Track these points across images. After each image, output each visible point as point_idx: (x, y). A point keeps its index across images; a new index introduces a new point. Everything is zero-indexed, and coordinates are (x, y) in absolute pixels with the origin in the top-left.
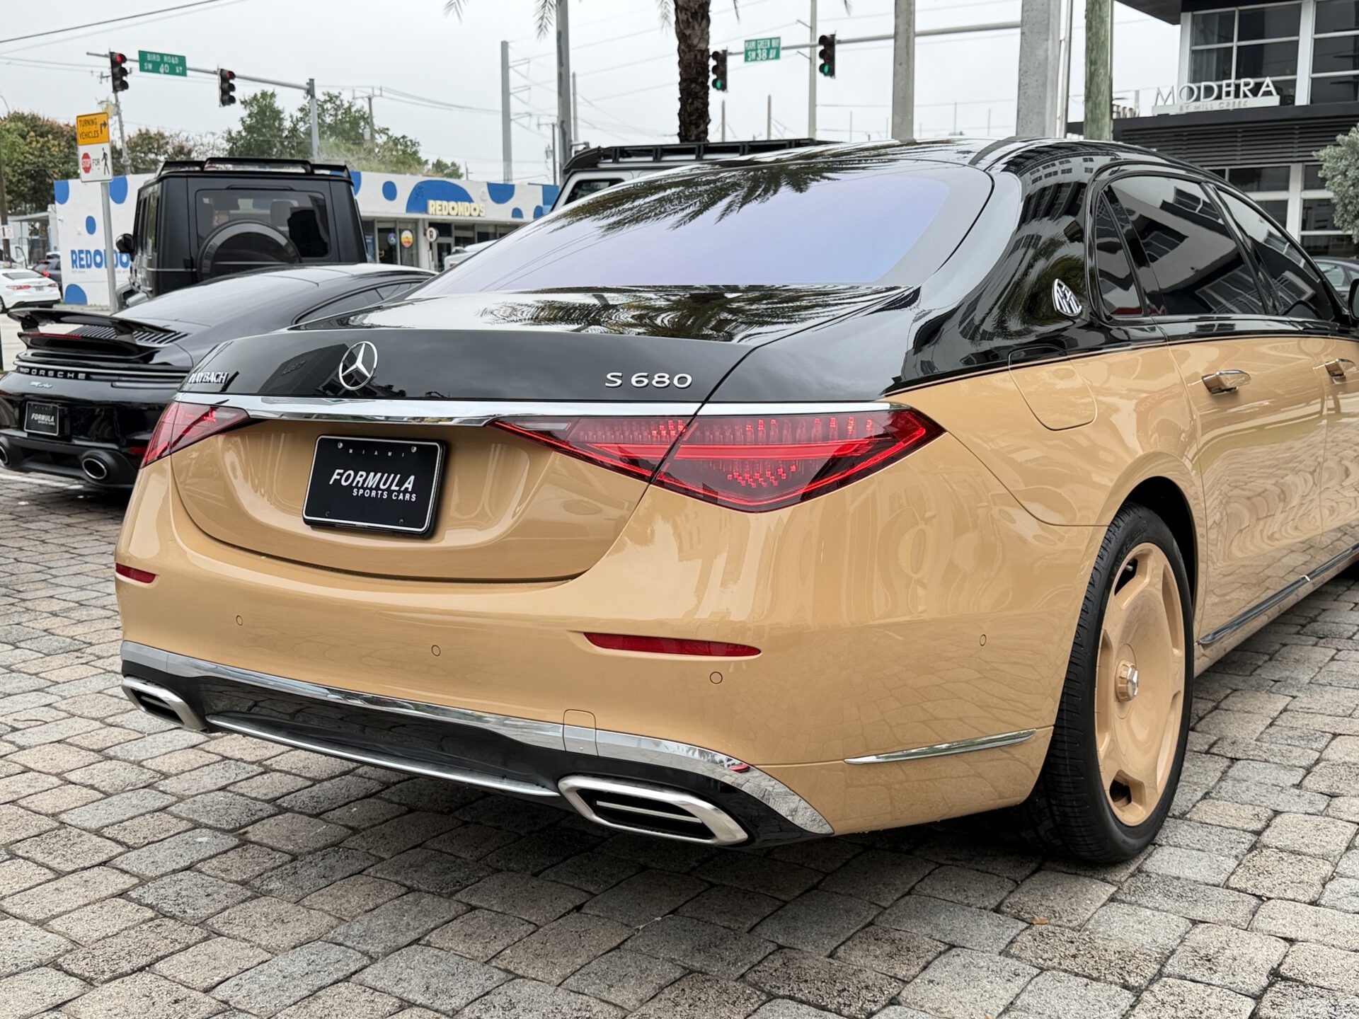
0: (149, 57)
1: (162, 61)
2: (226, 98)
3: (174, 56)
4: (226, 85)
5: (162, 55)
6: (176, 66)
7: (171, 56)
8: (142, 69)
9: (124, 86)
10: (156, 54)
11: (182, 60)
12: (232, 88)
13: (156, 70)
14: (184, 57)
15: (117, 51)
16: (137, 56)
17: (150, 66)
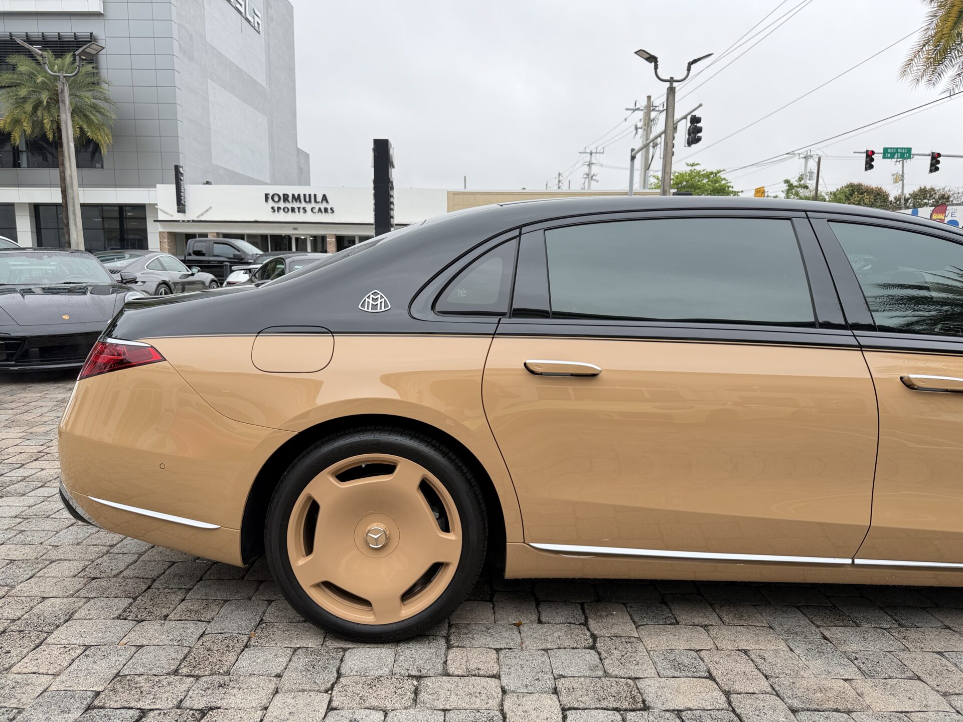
0: (889, 150)
1: (897, 152)
2: (933, 168)
3: (905, 148)
4: (934, 161)
5: (897, 149)
6: (905, 154)
7: (903, 148)
8: (884, 157)
9: (871, 167)
10: (894, 148)
11: (909, 150)
12: (938, 162)
13: (892, 157)
14: (911, 148)
15: (870, 149)
16: (882, 151)
17: (889, 155)
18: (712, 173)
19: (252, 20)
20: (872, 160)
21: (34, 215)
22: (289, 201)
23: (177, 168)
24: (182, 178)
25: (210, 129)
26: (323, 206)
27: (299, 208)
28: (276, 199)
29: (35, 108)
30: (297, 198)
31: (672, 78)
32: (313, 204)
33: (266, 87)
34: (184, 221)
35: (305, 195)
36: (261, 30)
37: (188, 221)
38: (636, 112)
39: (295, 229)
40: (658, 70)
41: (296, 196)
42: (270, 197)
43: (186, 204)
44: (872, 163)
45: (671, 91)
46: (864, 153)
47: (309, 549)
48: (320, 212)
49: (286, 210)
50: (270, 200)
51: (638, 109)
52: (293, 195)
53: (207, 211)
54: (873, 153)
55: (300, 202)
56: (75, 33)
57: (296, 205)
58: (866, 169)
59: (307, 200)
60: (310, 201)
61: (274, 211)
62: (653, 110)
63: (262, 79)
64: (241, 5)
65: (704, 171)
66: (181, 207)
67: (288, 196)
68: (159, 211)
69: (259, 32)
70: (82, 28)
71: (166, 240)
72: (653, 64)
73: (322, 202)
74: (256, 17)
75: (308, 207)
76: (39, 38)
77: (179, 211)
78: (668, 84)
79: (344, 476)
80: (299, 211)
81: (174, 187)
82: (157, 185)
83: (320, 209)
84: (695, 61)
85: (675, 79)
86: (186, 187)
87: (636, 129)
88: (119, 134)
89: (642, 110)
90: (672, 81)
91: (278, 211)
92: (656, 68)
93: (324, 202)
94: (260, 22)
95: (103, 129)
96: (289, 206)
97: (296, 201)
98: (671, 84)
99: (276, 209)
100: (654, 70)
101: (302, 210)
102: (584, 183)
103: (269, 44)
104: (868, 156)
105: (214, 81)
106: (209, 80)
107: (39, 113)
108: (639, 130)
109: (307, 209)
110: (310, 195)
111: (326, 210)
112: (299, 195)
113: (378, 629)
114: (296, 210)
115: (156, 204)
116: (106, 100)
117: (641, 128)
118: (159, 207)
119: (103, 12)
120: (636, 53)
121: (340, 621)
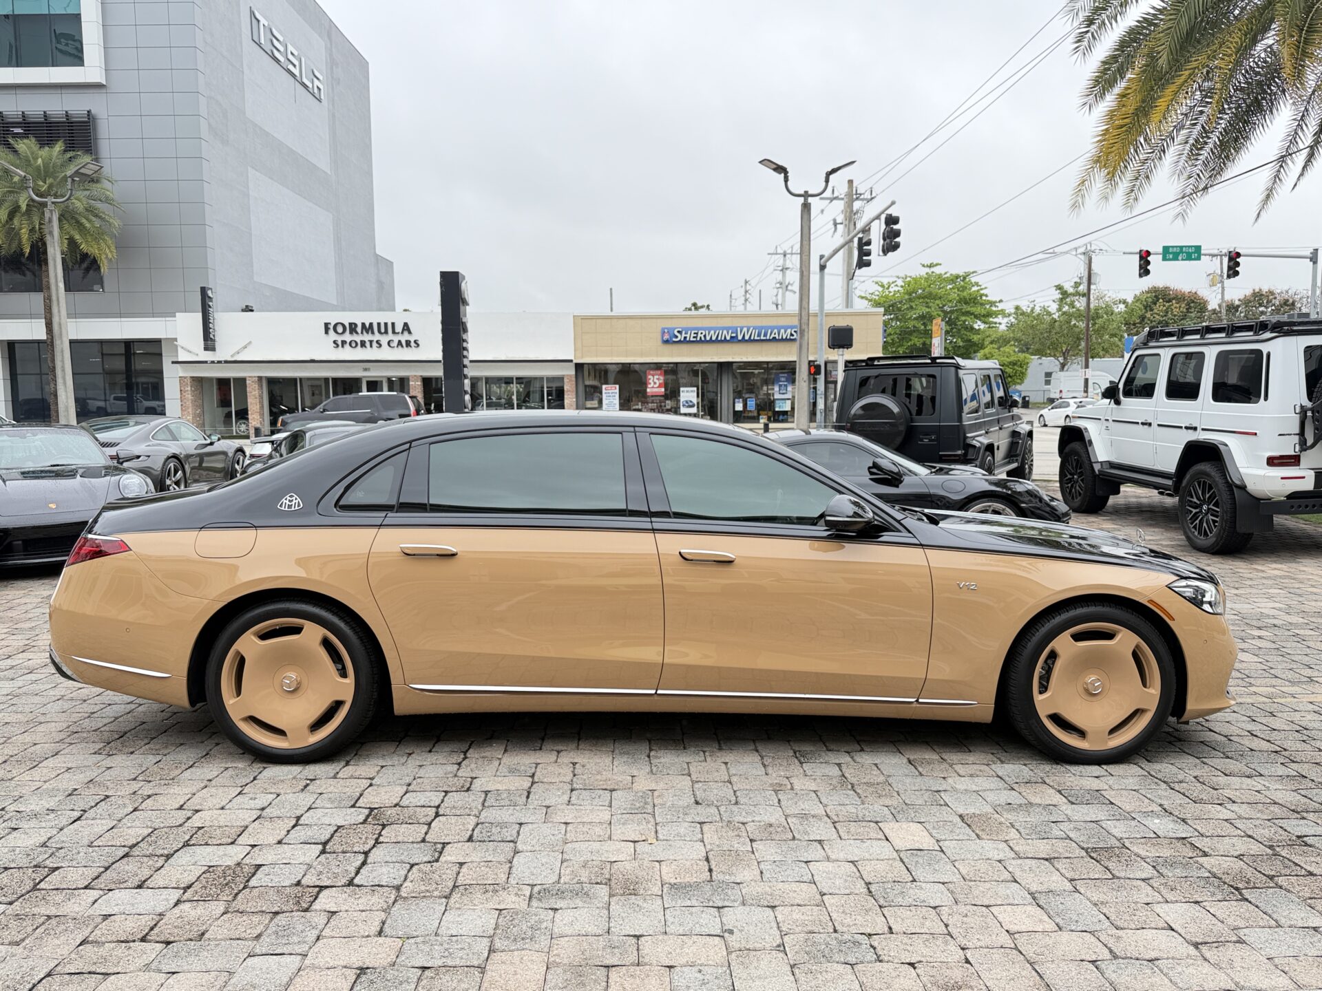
0: (1171, 250)
1: (1181, 251)
2: (1231, 272)
3: (1192, 246)
4: (1232, 263)
5: (1181, 247)
6: (1193, 253)
7: (1189, 247)
8: (1164, 259)
9: (1147, 272)
10: (1176, 247)
11: (1198, 248)
12: (1238, 264)
13: (1175, 258)
14: (1200, 246)
15: (1145, 249)
16: (1161, 250)
17: (1171, 256)
18: (957, 277)
19: (310, 85)
20: (1148, 263)
21: (7, 355)
22: (357, 333)
23: (204, 291)
24: (210, 304)
25: (251, 234)
26: (404, 338)
27: (371, 342)
28: (340, 329)
29: (11, 215)
30: (368, 329)
31: (806, 192)
32: (390, 336)
33: (329, 172)
34: (213, 362)
35: (379, 324)
36: (322, 97)
37: (219, 362)
38: (834, 201)
39: (365, 370)
40: (789, 183)
41: (367, 326)
42: (331, 327)
43: (217, 339)
44: (1149, 267)
45: (806, 207)
46: (1136, 253)
47: (239, 692)
48: (400, 347)
49: (353, 344)
50: (331, 332)
51: (836, 198)
52: (363, 324)
53: (245, 347)
54: (1148, 253)
55: (373, 333)
56: (66, 112)
57: (367, 337)
58: (1141, 276)
59: (383, 330)
60: (386, 332)
61: (338, 346)
62: (857, 199)
63: (324, 164)
64: (295, 66)
65: (946, 273)
66: (209, 342)
67: (356, 325)
68: (179, 349)
69: (320, 100)
70: (76, 105)
71: (189, 388)
72: (783, 175)
73: (402, 333)
74: (315, 80)
75: (384, 340)
76: (17, 118)
77: (206, 349)
78: (802, 200)
79: (264, 636)
80: (371, 346)
81: (199, 316)
82: (177, 314)
83: (400, 342)
84: (834, 171)
85: (810, 193)
86: (216, 315)
87: (835, 224)
88: (126, 245)
89: (842, 199)
90: (806, 195)
91: (343, 346)
92: (786, 179)
93: (406, 333)
94: (321, 87)
95: (104, 240)
96: (358, 338)
97: (367, 333)
98: (806, 200)
99: (340, 343)
100: (783, 183)
101: (375, 344)
102: (777, 295)
103: (334, 116)
104: (1141, 258)
105: (256, 170)
106: (249, 168)
107: (16, 222)
108: (838, 226)
109: (381, 343)
110: (386, 324)
111: (408, 343)
112: (371, 324)
113: (290, 752)
114: (368, 344)
115: (176, 340)
116: (108, 200)
117: (842, 223)
118: (179, 343)
119: (105, 83)
120: (760, 162)
121: (262, 746)
